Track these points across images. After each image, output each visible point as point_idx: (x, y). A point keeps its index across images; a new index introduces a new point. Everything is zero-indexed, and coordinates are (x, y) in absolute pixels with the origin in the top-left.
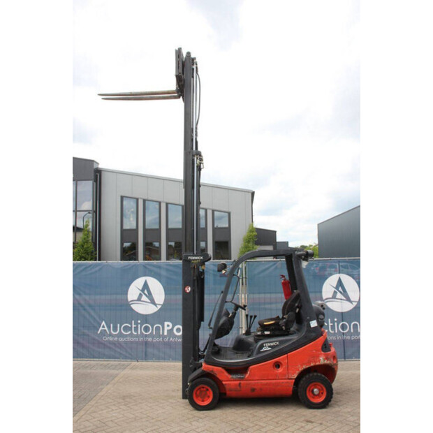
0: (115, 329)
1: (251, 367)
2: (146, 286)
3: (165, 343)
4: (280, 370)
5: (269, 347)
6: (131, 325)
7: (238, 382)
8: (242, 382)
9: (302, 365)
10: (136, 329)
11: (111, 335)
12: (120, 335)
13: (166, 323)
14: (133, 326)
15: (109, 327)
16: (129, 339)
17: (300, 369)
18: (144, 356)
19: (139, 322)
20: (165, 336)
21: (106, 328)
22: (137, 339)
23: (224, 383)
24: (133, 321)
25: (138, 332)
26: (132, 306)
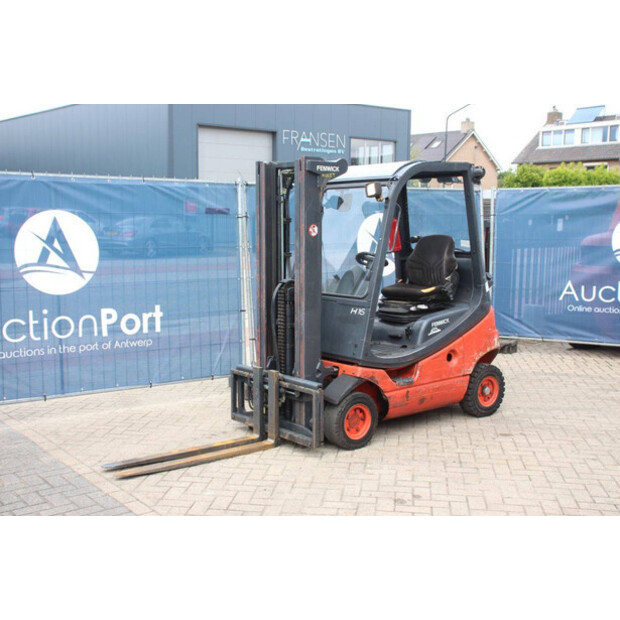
3: (103, 354)
5: (439, 327)
6: (27, 320)
7: (406, 390)
8: (409, 389)
9: (478, 353)
10: (39, 329)
13: (104, 312)
14: (32, 322)
16: (24, 353)
17: (477, 359)
18: (59, 389)
19: (45, 312)
20: (105, 340)
22: (41, 352)
23: (386, 394)
24: (31, 313)
25: (42, 336)
26: (25, 277)
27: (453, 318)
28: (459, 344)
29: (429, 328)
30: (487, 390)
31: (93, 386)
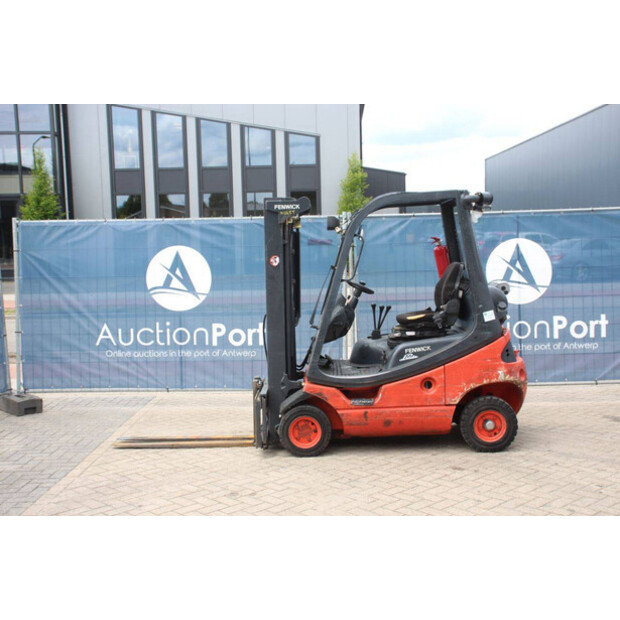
0: (126, 338)
1: (384, 387)
2: (178, 262)
4: (432, 391)
5: (414, 354)
6: (155, 330)
7: (363, 411)
8: (369, 410)
9: (468, 383)
10: (163, 337)
11: (119, 347)
12: (136, 346)
13: (215, 326)
14: (158, 331)
15: (115, 335)
16: (152, 354)
17: (466, 390)
18: (179, 383)
19: (168, 324)
20: (215, 349)
21: (110, 336)
22: (164, 354)
23: (339, 412)
24: (158, 324)
25: (166, 341)
26: (154, 297)
27: (434, 347)
28: (437, 373)
29: (402, 353)
30: (490, 425)
31: (204, 386)
